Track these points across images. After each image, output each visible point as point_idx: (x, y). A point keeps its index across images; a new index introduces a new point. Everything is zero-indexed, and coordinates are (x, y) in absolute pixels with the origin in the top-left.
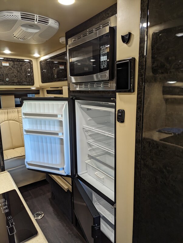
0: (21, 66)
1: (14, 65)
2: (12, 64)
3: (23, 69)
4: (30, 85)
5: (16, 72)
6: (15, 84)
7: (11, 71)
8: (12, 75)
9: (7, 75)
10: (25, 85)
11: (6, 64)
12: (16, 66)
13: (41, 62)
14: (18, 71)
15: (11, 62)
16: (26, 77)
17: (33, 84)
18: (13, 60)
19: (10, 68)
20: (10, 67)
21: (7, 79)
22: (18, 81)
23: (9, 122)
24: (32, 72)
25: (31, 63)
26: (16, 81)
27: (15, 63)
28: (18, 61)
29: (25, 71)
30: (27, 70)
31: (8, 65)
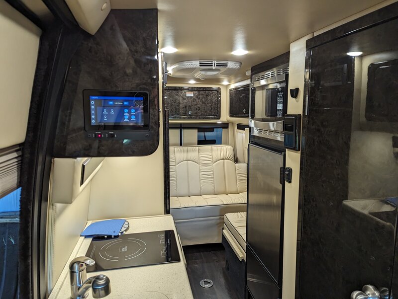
0: (207, 95)
1: (199, 95)
2: (196, 95)
3: (208, 99)
4: (215, 119)
5: (201, 103)
6: (198, 118)
7: (195, 103)
8: (196, 107)
9: (190, 107)
10: (209, 119)
11: (190, 95)
12: (201, 96)
13: (230, 90)
14: (203, 103)
15: (197, 92)
16: (212, 109)
17: (219, 118)
18: (198, 90)
19: (194, 99)
20: (195, 97)
21: (190, 113)
22: (202, 114)
23: (187, 163)
24: (219, 102)
25: (218, 91)
26: (200, 115)
27: (201, 93)
28: (205, 89)
29: (211, 101)
30: (214, 100)
31: (193, 96)
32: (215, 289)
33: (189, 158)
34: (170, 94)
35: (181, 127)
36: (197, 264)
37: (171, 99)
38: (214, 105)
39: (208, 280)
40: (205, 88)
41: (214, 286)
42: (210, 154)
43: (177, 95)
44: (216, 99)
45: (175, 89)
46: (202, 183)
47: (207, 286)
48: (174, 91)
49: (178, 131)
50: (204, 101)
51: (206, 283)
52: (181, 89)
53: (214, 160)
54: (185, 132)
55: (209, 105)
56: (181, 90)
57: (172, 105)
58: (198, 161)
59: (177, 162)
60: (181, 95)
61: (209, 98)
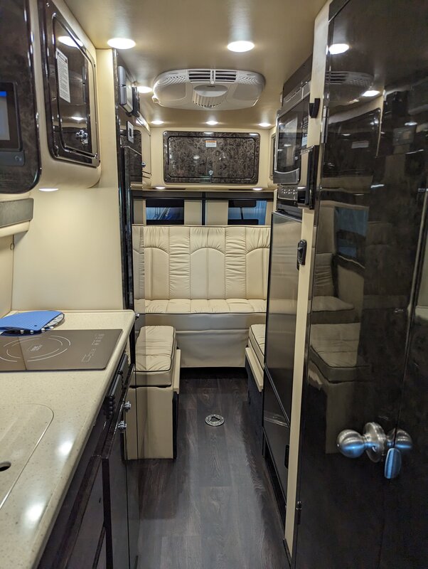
1: (226, 145)
2: (221, 144)
3: (240, 152)
4: (249, 183)
5: (228, 158)
6: (223, 181)
7: (219, 158)
8: (220, 164)
9: (211, 164)
11: (211, 144)
12: (228, 147)
13: (272, 137)
14: (231, 157)
15: (221, 141)
16: (245, 167)
17: (255, 182)
18: (225, 136)
19: (217, 151)
20: (218, 149)
21: (211, 173)
22: (229, 175)
23: (207, 251)
24: (257, 156)
25: (257, 140)
26: (226, 176)
27: (228, 141)
28: (234, 136)
29: (244, 155)
30: (248, 154)
31: (215, 146)
32: (226, 430)
33: (209, 244)
34: (180, 142)
35: (204, 197)
36: (208, 393)
37: (183, 151)
38: (248, 162)
39: (218, 416)
40: (234, 133)
41: (224, 425)
42: (243, 238)
43: (191, 144)
44: (252, 151)
45: (189, 135)
46: (227, 281)
47: (215, 423)
48: (187, 139)
49: (198, 205)
50: (232, 154)
51: (214, 419)
52: (199, 135)
53: (249, 247)
54: (209, 205)
55: (240, 162)
56: (198, 137)
57: (183, 161)
58: (223, 249)
59: (192, 248)
60: (198, 144)
61: (241, 150)
